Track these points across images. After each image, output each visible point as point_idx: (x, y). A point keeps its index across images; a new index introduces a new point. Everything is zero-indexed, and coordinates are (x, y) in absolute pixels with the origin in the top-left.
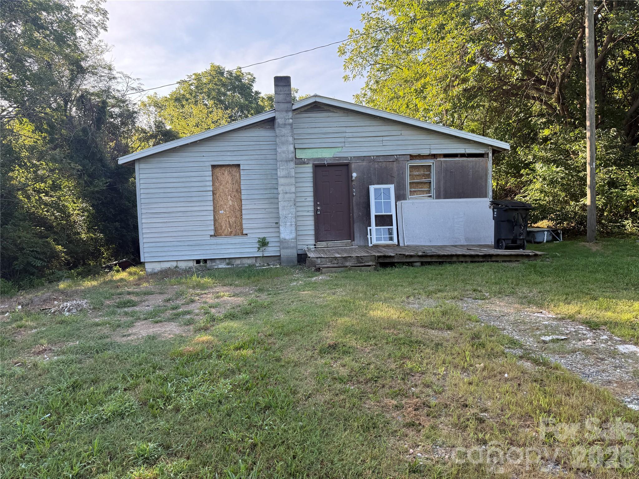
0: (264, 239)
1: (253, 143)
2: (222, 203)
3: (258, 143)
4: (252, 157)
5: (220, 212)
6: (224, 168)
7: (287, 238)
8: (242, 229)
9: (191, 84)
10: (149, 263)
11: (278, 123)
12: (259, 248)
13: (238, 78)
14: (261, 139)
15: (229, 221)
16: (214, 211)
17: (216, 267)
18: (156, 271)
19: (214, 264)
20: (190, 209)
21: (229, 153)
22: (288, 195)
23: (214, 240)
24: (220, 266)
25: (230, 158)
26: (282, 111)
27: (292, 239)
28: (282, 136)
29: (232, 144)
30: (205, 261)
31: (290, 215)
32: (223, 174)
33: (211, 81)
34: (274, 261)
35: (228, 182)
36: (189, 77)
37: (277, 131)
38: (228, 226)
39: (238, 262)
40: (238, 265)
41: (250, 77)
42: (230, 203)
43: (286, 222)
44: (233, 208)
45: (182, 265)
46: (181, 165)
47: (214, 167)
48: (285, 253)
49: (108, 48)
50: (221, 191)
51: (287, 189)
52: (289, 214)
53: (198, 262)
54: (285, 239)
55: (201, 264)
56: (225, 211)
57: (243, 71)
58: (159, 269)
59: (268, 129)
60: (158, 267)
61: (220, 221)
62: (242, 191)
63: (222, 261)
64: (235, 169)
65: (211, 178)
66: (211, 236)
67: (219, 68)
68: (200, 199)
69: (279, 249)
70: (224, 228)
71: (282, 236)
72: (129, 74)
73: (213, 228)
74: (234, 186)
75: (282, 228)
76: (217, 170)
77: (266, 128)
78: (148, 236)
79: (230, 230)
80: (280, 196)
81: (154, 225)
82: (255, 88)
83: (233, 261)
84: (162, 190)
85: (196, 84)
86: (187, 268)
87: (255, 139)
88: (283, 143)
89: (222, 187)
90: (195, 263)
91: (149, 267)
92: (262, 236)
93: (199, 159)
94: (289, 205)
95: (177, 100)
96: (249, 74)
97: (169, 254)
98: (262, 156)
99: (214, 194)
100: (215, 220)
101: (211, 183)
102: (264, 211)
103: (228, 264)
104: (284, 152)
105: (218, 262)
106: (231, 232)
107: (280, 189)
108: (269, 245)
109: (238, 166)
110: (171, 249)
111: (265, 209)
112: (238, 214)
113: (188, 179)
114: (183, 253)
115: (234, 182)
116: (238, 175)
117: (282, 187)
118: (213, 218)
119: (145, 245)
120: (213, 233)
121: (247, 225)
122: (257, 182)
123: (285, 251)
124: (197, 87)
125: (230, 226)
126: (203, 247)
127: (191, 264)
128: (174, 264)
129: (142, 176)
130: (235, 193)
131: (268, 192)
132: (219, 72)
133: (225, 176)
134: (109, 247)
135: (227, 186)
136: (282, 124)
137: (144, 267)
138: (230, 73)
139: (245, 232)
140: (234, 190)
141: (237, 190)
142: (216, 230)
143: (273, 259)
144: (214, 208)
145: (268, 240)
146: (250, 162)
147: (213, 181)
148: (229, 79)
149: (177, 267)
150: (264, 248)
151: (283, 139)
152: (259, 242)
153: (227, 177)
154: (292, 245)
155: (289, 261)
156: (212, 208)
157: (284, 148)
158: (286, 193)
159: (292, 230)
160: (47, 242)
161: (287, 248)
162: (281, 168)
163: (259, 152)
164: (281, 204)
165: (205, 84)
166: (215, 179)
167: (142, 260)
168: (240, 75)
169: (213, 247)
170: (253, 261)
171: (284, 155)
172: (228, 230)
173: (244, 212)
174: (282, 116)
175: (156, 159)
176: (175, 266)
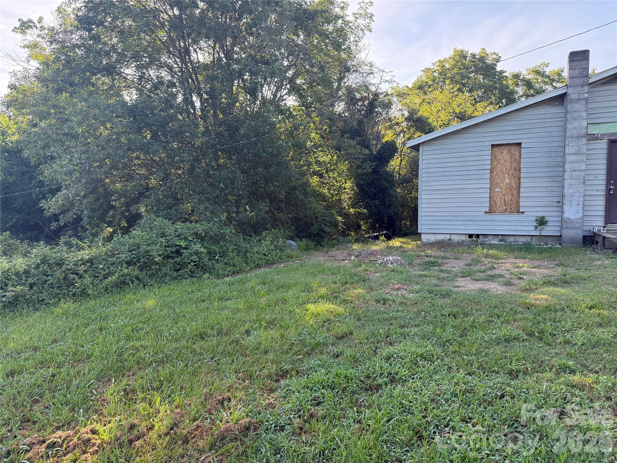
0: (543, 217)
1: (538, 121)
2: (498, 181)
3: (544, 120)
4: (535, 135)
5: (496, 190)
6: (503, 147)
7: (572, 217)
8: (518, 206)
9: (435, 71)
10: (425, 235)
11: (571, 99)
12: (536, 227)
13: (482, 59)
14: (548, 116)
15: (505, 199)
16: (490, 189)
17: (489, 242)
18: (431, 242)
19: (486, 239)
20: (467, 186)
21: (510, 133)
22: (577, 173)
23: (489, 217)
24: (492, 242)
25: (511, 137)
26: (577, 86)
27: (578, 219)
28: (574, 112)
29: (515, 123)
30: (478, 236)
31: (578, 194)
32: (502, 153)
33: (454, 66)
34: (552, 241)
35: (506, 160)
36: (434, 64)
37: (569, 107)
38: (503, 203)
39: (512, 239)
40: (511, 242)
41: (494, 56)
42: (507, 181)
43: (571, 201)
44: (509, 187)
45: (455, 238)
46: (461, 146)
47: (493, 146)
48: (567, 233)
49: (365, 47)
50: (498, 169)
51: (576, 166)
52: (576, 193)
53: (471, 236)
54: (569, 219)
55: (474, 238)
56: (501, 188)
57: (488, 51)
58: (434, 240)
59: (557, 105)
60: (433, 238)
61: (495, 198)
62: (522, 170)
63: (495, 237)
64: (514, 148)
65: (490, 157)
66: (485, 212)
67: (463, 51)
68: (478, 177)
69: (559, 229)
70: (498, 205)
71: (566, 215)
72: (383, 69)
73: (488, 205)
74: (512, 165)
75: (566, 208)
76: (496, 149)
77: (553, 105)
78: (426, 210)
79: (504, 207)
80: (567, 175)
81: (432, 201)
82: (499, 68)
83: (507, 238)
84: (442, 170)
85: (440, 70)
86: (460, 241)
87: (541, 116)
88: (575, 119)
89: (499, 166)
90: (468, 237)
91: (424, 238)
92: (541, 215)
93: (479, 140)
94: (577, 183)
95: (420, 88)
96: (495, 53)
97: (444, 227)
98: (546, 134)
99: (491, 172)
100: (490, 197)
101: (489, 162)
102: (544, 190)
103: (501, 241)
104: (575, 128)
105: (490, 237)
106: (506, 210)
107: (567, 167)
108: (548, 224)
109: (519, 144)
110: (446, 223)
111: (546, 187)
112: (515, 192)
113: (467, 159)
114: (457, 227)
115: (513, 160)
116: (517, 153)
117: (570, 165)
118: (488, 196)
119: (423, 218)
120: (487, 210)
121: (525, 203)
122: (540, 160)
123: (569, 231)
124: (440, 74)
125: (505, 204)
126: (477, 223)
127: (464, 238)
128: (448, 237)
129: (424, 157)
130: (514, 172)
131: (551, 170)
132: (463, 55)
133: (504, 155)
134: (367, 221)
135: (506, 164)
136: (575, 100)
137: (420, 237)
138: (474, 56)
139: (521, 210)
140: (512, 169)
141: (515, 169)
142: (491, 207)
143: (551, 238)
144: (491, 186)
145: (547, 219)
146: (532, 140)
147: (492, 160)
148: (473, 62)
149: (450, 239)
150: (542, 227)
151: (576, 114)
152: (537, 220)
153: (506, 156)
154: (578, 225)
155: (573, 241)
156: (488, 186)
157: (576, 124)
158: (575, 171)
159: (578, 210)
160: (332, 213)
161: (570, 228)
162: (571, 144)
163: (544, 130)
164: (567, 183)
165: (448, 69)
166: (493, 157)
167: (419, 231)
168: (484, 56)
169: (487, 223)
170: (529, 239)
171: (575, 132)
172: (503, 207)
173: (521, 190)
174: (576, 91)
175: (439, 141)
176: (448, 238)
